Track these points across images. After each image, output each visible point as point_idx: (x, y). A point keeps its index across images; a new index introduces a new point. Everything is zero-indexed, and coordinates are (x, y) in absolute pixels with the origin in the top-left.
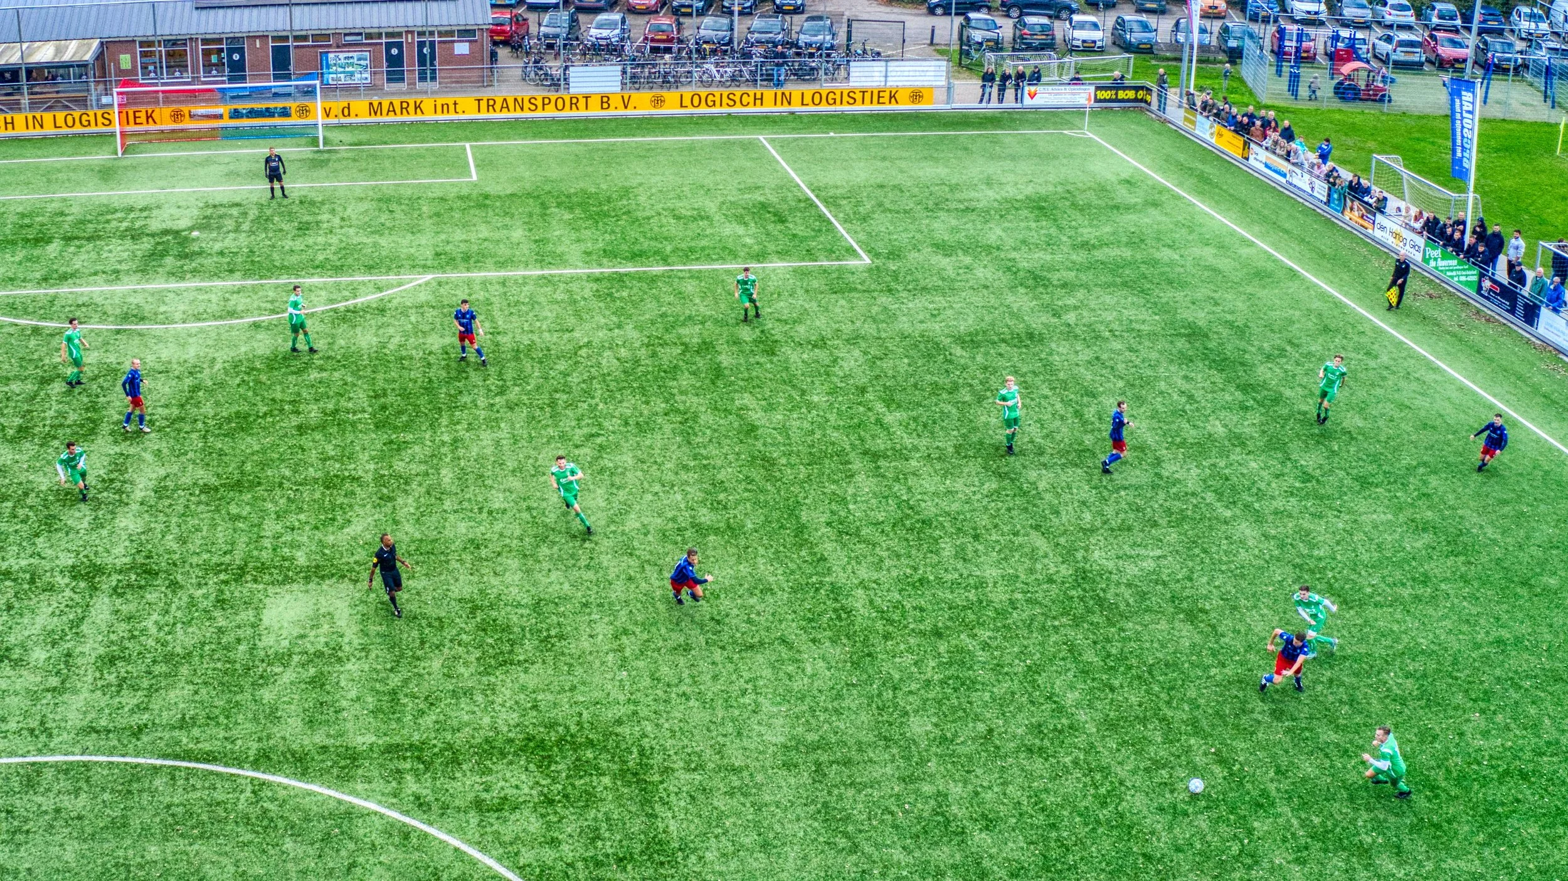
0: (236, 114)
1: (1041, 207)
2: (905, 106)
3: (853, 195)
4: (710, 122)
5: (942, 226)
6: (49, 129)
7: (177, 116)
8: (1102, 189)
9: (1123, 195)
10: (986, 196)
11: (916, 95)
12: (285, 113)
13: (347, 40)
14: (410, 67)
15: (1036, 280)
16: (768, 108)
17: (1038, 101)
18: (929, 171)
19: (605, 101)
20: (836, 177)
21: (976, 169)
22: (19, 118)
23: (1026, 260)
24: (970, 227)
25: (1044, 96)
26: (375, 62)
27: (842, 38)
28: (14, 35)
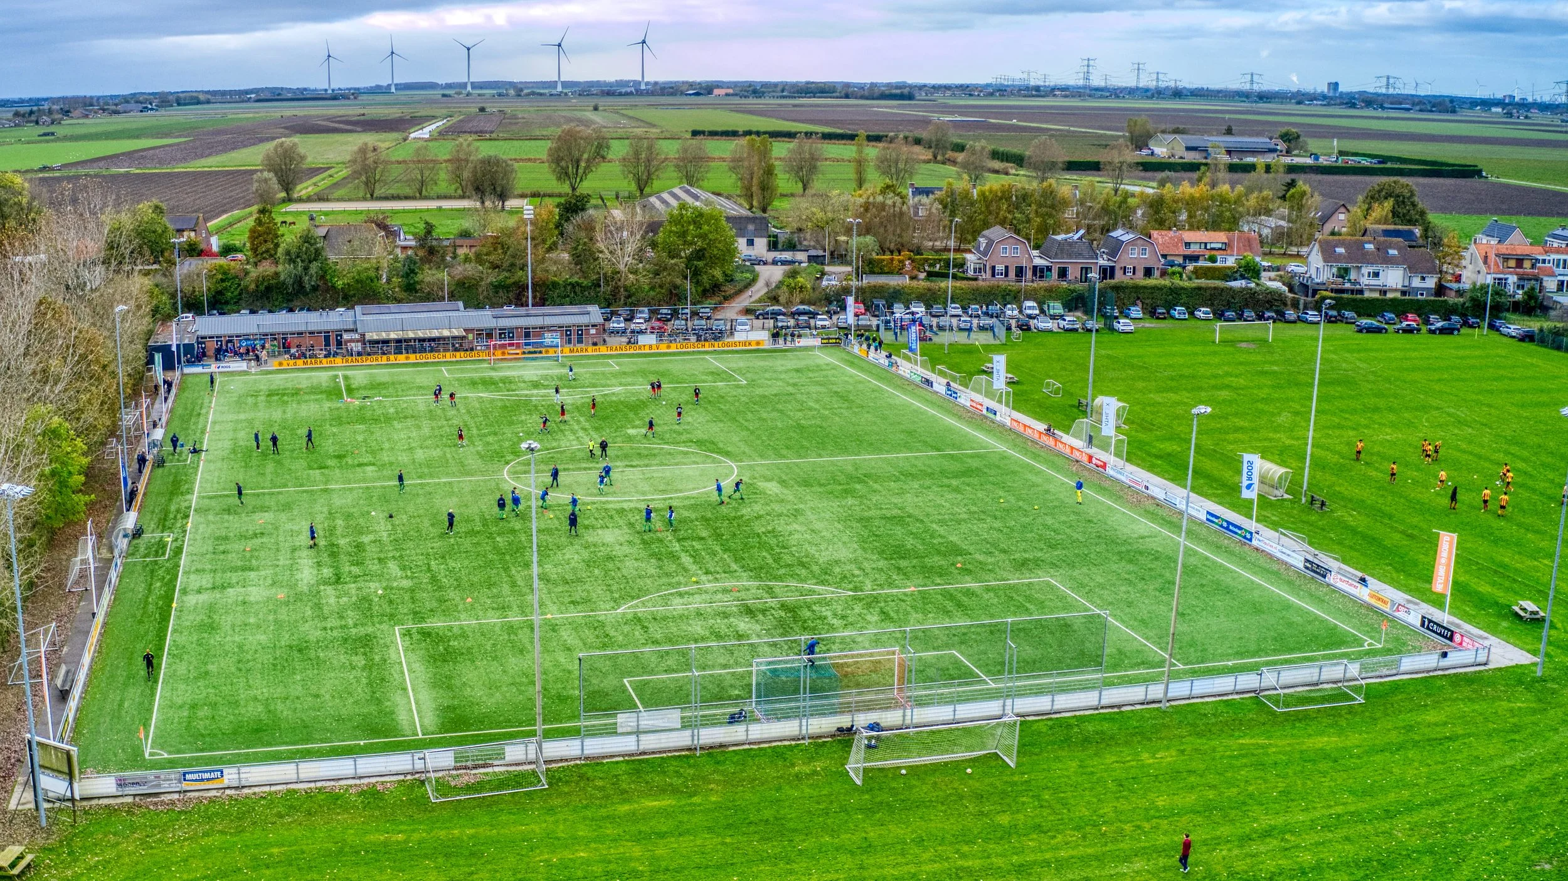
0: (524, 353)
1: (798, 371)
2: (754, 347)
3: (740, 369)
4: (688, 353)
5: (767, 375)
6: (458, 358)
7: (503, 354)
8: (818, 366)
9: (824, 367)
10: (780, 369)
11: (758, 343)
12: (541, 352)
13: (549, 328)
14: (574, 337)
15: (794, 385)
16: (706, 349)
17: (801, 344)
18: (762, 363)
19: (651, 347)
20: (734, 365)
21: (779, 362)
22: (448, 354)
23: (791, 381)
24: (775, 376)
25: (803, 342)
26: (562, 335)
27: (728, 327)
28: (400, 327)
